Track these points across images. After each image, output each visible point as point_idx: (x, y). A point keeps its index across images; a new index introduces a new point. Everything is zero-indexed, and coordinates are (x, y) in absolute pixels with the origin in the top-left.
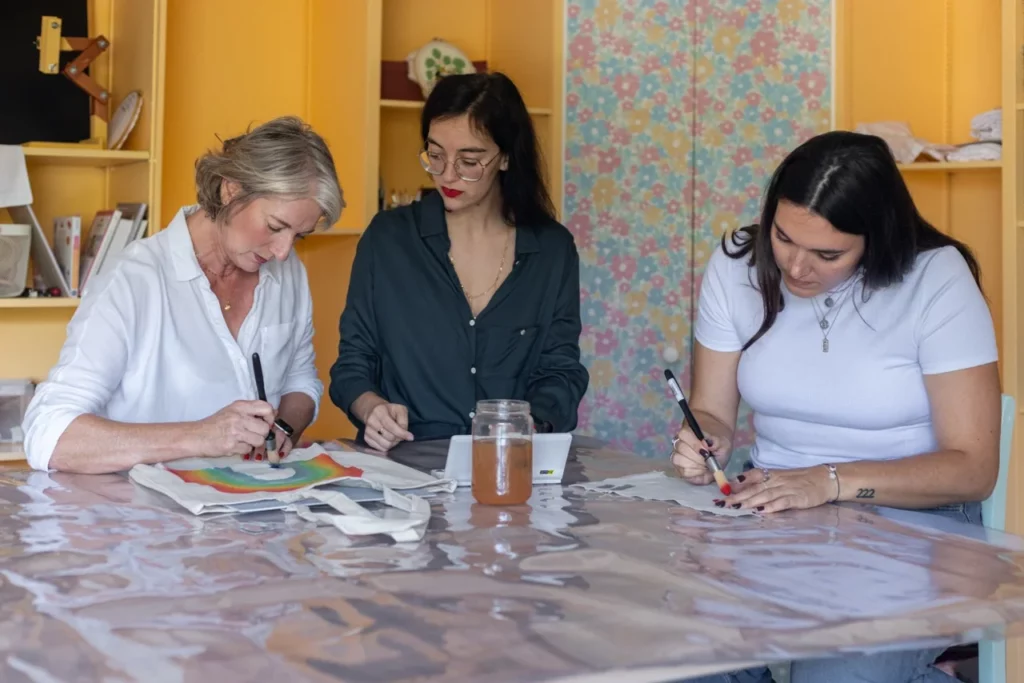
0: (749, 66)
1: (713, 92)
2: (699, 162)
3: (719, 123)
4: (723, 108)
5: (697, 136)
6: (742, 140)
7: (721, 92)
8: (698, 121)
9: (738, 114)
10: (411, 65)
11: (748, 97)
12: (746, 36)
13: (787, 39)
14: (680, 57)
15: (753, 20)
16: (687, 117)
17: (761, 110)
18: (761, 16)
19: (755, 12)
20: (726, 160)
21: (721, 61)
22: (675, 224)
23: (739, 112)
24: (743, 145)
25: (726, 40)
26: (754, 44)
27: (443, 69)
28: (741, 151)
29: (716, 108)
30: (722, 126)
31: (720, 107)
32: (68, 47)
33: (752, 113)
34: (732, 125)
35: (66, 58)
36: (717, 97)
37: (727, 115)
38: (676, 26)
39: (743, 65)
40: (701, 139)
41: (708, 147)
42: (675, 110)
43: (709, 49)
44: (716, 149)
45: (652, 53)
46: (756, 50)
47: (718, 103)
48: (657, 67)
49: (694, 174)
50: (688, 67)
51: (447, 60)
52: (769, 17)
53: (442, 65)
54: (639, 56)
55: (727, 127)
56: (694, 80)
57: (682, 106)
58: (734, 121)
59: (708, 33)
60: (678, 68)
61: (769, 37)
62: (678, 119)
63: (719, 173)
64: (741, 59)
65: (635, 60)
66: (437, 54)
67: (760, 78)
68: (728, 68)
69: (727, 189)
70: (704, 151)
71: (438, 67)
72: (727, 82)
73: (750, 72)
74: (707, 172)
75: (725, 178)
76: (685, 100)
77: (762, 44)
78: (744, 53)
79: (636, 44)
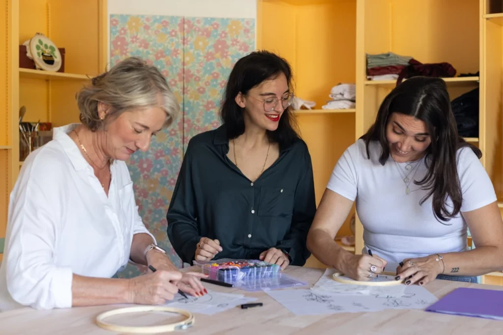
0: (213, 58)
1: (193, 71)
2: (187, 109)
3: (197, 88)
4: (199, 80)
5: (185, 94)
6: (209, 97)
7: (198, 71)
8: (185, 86)
9: (207, 83)
10: (28, 47)
11: (212, 74)
12: (211, 42)
13: (233, 45)
14: (176, 52)
15: (215, 34)
16: (180, 84)
17: (219, 81)
18: (219, 32)
19: (216, 29)
20: (201, 108)
21: (198, 55)
22: (174, 141)
23: (208, 82)
24: (210, 100)
25: (201, 43)
26: (215, 46)
27: (45, 52)
28: (209, 103)
29: (195, 79)
30: (199, 90)
31: (198, 79)
33: (215, 83)
34: (204, 89)
36: (196, 73)
37: (201, 84)
38: (173, 34)
39: (209, 57)
40: (187, 96)
41: (191, 100)
42: (173, 81)
43: (191, 48)
44: (195, 101)
45: (160, 48)
46: (217, 50)
47: (197, 77)
48: (164, 57)
49: (184, 115)
50: (180, 57)
51: (46, 46)
52: (223, 32)
53: (44, 49)
54: (152, 50)
55: (201, 90)
57: (177, 79)
58: (205, 86)
59: (191, 38)
60: (174, 57)
61: (223, 43)
62: (175, 85)
63: (197, 114)
64: (208, 54)
65: (151, 52)
66: (40, 42)
67: (219, 65)
68: (201, 58)
69: (201, 123)
70: (189, 102)
71: (42, 50)
72: (201, 66)
73: (214, 61)
74: (191, 114)
75: (201, 117)
76: (179, 75)
77: (220, 46)
78: (210, 50)
79: (151, 43)
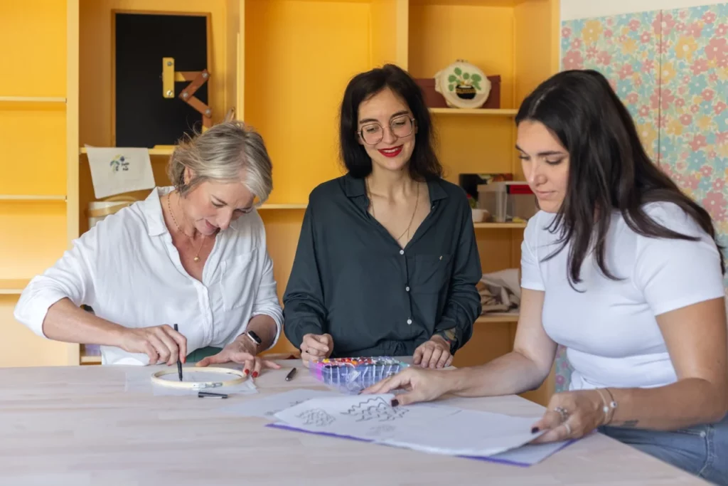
0: (705, 69)
1: (674, 91)
2: (663, 148)
3: (679, 116)
4: (683, 104)
5: (662, 128)
6: (698, 129)
7: (681, 90)
8: (662, 115)
9: (694, 109)
10: (437, 81)
11: (703, 94)
12: (702, 44)
14: (649, 63)
15: (709, 30)
16: (654, 112)
17: (714, 103)
18: (715, 26)
19: (710, 23)
20: (686, 146)
21: (682, 66)
23: (696, 106)
24: (698, 133)
25: (685, 48)
26: (708, 50)
27: (463, 83)
28: (696, 138)
29: (677, 102)
30: (682, 119)
31: (681, 103)
32: (181, 78)
33: (706, 107)
34: (690, 117)
35: (179, 87)
36: (678, 94)
37: (686, 109)
38: (645, 39)
39: (699, 67)
40: (664, 130)
41: (670, 136)
42: (644, 107)
43: (671, 56)
44: (676, 137)
45: (626, 62)
46: (711, 55)
47: (679, 100)
48: (631, 73)
49: (659, 158)
50: (655, 71)
51: (466, 76)
52: (721, 26)
53: (462, 80)
54: (616, 65)
55: (686, 119)
56: (660, 82)
57: (650, 104)
58: (691, 113)
59: (672, 42)
60: (646, 72)
61: (721, 43)
62: (647, 114)
63: (679, 157)
64: (697, 63)
65: (614, 69)
66: (458, 71)
67: (713, 78)
68: (687, 70)
69: (685, 169)
70: (668, 139)
71: (458, 81)
72: (686, 82)
73: (705, 73)
74: (669, 157)
75: (684, 160)
76: (652, 98)
77: (715, 49)
78: (700, 57)
79: (614, 55)
